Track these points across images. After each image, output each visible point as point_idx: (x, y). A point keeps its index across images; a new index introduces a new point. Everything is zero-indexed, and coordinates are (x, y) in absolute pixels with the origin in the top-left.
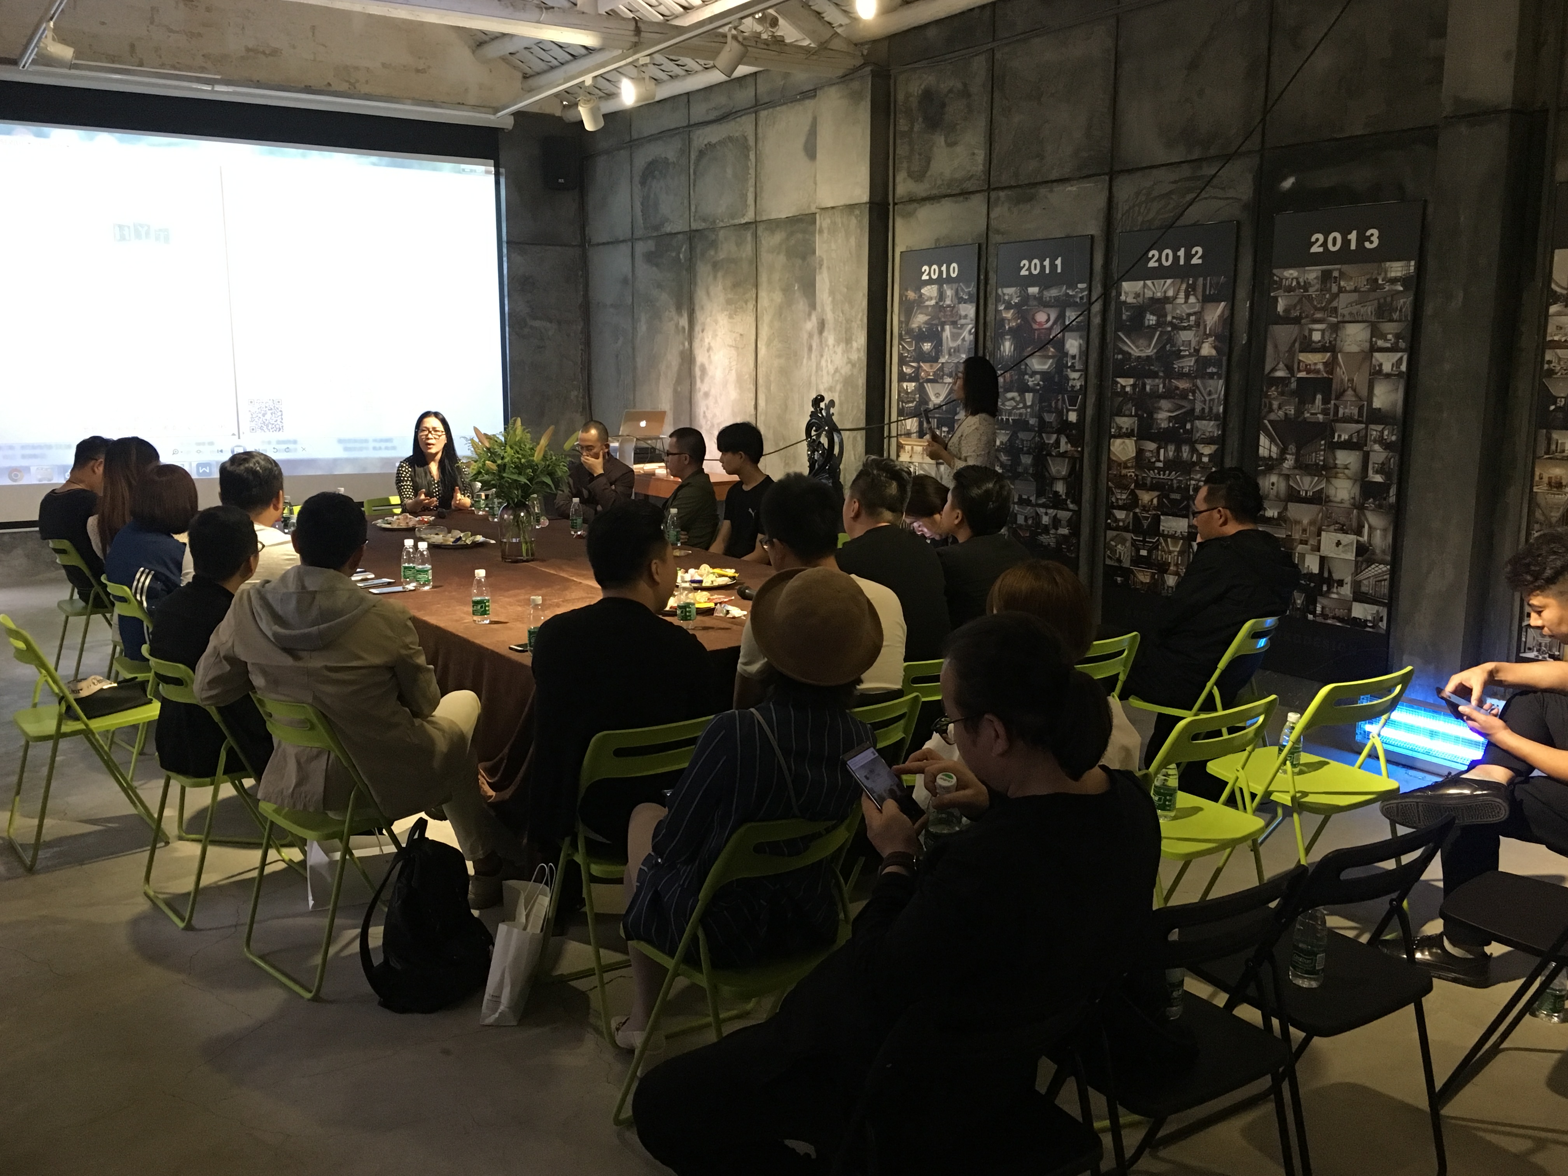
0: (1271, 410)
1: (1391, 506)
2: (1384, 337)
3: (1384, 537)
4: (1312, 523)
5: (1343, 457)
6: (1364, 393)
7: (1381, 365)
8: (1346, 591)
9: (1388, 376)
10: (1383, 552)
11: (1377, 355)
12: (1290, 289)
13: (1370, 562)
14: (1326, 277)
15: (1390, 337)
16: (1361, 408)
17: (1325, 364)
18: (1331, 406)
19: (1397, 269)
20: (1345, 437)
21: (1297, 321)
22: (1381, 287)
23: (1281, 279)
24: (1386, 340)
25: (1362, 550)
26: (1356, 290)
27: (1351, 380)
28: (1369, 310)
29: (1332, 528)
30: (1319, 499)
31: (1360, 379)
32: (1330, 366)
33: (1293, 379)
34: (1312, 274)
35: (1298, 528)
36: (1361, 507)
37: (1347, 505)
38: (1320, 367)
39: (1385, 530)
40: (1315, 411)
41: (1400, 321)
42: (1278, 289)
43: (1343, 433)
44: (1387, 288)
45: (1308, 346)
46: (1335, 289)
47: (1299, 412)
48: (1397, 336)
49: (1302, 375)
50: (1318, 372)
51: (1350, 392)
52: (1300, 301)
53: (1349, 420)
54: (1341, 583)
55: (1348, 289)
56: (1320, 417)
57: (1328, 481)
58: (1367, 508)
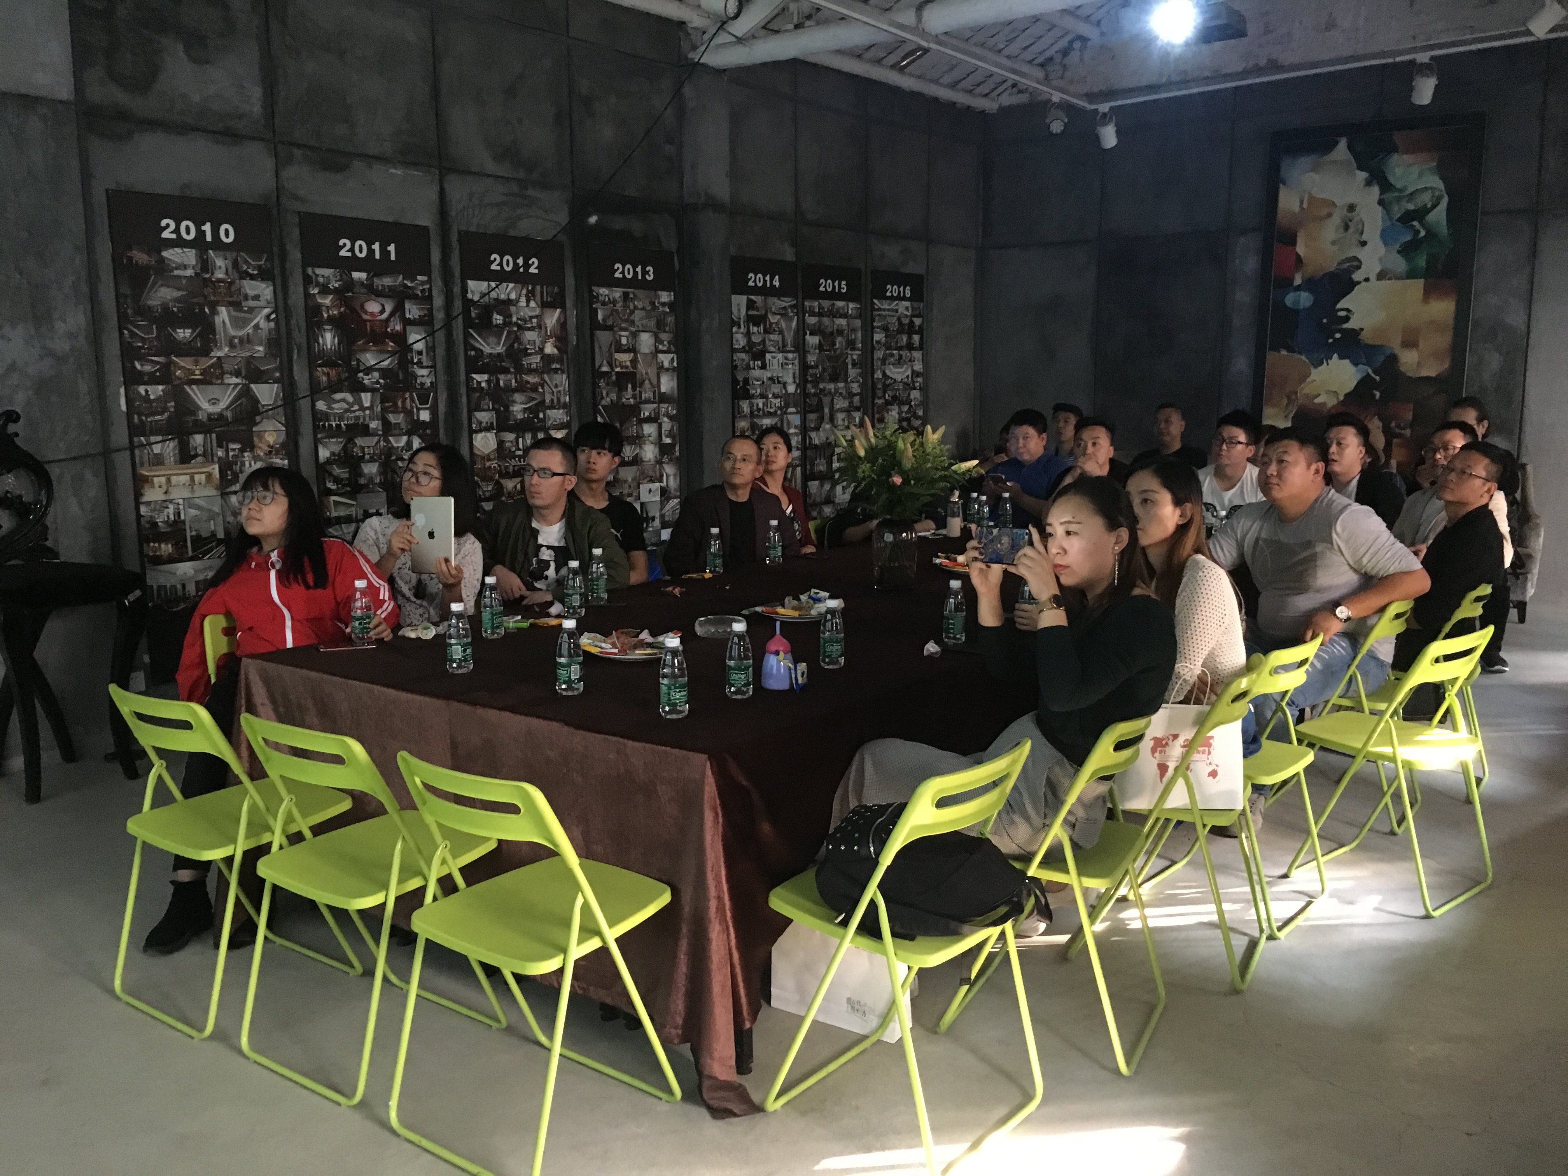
0: (602, 398)
1: (677, 458)
2: (661, 342)
3: (675, 479)
4: (634, 479)
5: (649, 429)
6: (655, 382)
7: (662, 362)
8: (657, 523)
9: (667, 370)
10: (675, 490)
11: (660, 356)
12: (604, 304)
13: (669, 499)
14: (626, 296)
15: (665, 343)
16: (654, 392)
17: (631, 361)
18: (637, 392)
19: (665, 297)
20: (647, 414)
21: (610, 328)
22: (657, 308)
23: (598, 295)
24: (664, 345)
25: (664, 492)
26: (643, 309)
27: (647, 373)
28: (652, 323)
29: (646, 481)
30: (636, 461)
31: (652, 372)
32: (634, 362)
33: (613, 373)
34: (617, 293)
35: (626, 485)
36: (659, 462)
37: (652, 462)
38: (628, 364)
39: (675, 475)
40: (628, 397)
41: (670, 332)
42: (595, 302)
43: (647, 411)
44: (661, 309)
45: (620, 349)
46: (632, 307)
47: (619, 398)
48: (669, 343)
49: (618, 369)
50: (627, 367)
51: (647, 382)
52: (612, 314)
53: (648, 402)
54: (653, 519)
55: (640, 307)
56: (632, 400)
57: (641, 448)
58: (664, 463)
